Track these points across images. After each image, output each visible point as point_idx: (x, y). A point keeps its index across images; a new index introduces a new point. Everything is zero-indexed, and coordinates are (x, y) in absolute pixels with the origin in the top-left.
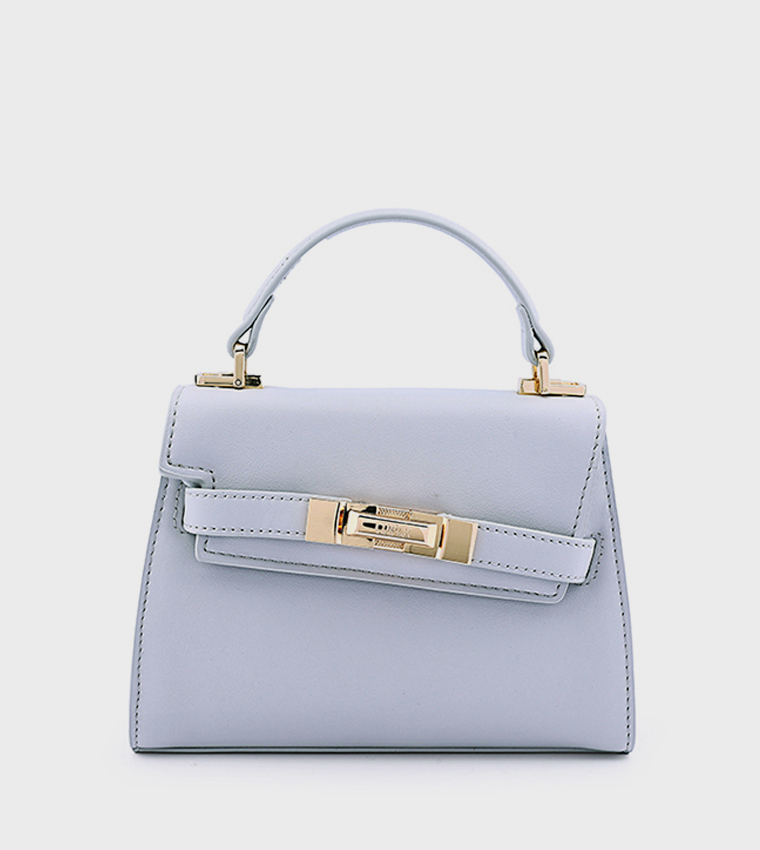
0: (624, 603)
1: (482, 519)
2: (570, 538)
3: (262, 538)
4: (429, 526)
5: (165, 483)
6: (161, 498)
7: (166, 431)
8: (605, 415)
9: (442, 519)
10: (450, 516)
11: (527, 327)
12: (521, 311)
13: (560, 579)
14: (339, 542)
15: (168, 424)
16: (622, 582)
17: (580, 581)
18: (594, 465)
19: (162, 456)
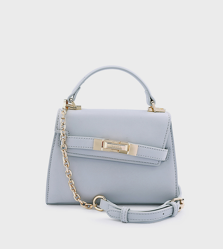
0: (175, 166)
1: (139, 144)
2: (162, 149)
3: (82, 149)
4: (126, 145)
5: (56, 134)
6: (55, 138)
7: (56, 121)
8: (171, 117)
9: (129, 144)
10: (131, 143)
11: (148, 96)
12: (147, 92)
13: (159, 160)
14: (102, 150)
15: (57, 119)
16: (175, 161)
17: (164, 160)
18: (168, 130)
19: (55, 127)
